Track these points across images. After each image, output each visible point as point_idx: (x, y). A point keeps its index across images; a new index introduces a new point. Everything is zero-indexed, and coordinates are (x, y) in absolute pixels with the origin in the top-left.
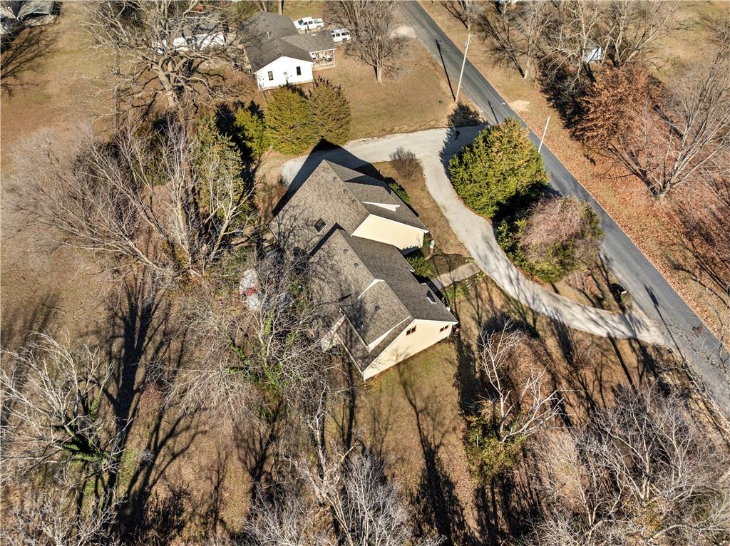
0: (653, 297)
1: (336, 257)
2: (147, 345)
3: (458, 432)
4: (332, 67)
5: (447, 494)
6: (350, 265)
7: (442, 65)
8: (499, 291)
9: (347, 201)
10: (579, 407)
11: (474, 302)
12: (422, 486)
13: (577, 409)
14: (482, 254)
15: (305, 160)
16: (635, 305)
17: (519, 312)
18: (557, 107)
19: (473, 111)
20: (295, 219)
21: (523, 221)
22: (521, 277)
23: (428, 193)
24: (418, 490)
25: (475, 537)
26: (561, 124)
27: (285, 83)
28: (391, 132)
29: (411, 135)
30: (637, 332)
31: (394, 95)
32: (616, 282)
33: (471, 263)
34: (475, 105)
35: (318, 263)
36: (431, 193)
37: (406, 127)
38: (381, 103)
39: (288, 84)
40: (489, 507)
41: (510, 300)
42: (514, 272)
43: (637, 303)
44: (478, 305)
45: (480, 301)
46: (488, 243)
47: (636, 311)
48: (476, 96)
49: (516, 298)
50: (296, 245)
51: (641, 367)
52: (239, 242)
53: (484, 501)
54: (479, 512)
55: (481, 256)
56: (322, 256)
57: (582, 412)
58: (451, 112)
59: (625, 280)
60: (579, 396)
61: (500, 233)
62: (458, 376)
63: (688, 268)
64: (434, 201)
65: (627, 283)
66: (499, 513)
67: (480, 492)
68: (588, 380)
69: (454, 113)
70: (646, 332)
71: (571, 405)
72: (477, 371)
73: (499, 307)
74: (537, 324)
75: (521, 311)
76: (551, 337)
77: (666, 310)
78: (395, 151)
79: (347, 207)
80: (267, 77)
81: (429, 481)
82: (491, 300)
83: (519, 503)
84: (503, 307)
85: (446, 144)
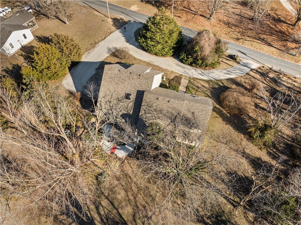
0: (242, 53)
1: (154, 105)
2: (90, 214)
3: (243, 139)
4: (37, 28)
5: (262, 163)
6: (165, 103)
7: (87, 5)
8: (202, 81)
9: (136, 77)
10: (262, 102)
11: (200, 91)
12: (253, 167)
13: (262, 103)
14: (183, 71)
15: (70, 76)
16: (241, 59)
17: (215, 84)
18: (148, 3)
19: (119, 18)
20: (110, 102)
21: (198, 47)
22: (203, 71)
23: (138, 59)
24: (254, 170)
25: (283, 169)
26: (155, 8)
27: (21, 46)
28: (96, 43)
29: (106, 40)
30: (251, 67)
31: (80, 27)
32: (228, 54)
33: (183, 77)
34: (118, 16)
35: (145, 113)
36: (140, 59)
37: (100, 38)
38: (78, 33)
39: (22, 46)
40: (276, 156)
41: (209, 82)
42: (199, 71)
43: (241, 57)
44: (203, 91)
45: (201, 89)
46: (180, 66)
47: (243, 60)
48: (114, 12)
49: (209, 79)
50: (121, 113)
51: (262, 77)
52: (81, 133)
53: (272, 155)
54: (275, 160)
55: (183, 72)
56: (145, 109)
57: (264, 103)
58: (112, 23)
59: (230, 52)
60: (259, 99)
61: (183, 59)
62: (224, 120)
63: (240, 38)
64: (145, 62)
65: (232, 53)
66: (280, 155)
67: (269, 154)
68: (255, 92)
69: (113, 23)
70: (252, 65)
71: (260, 103)
72: (226, 113)
73: (208, 87)
74: (224, 84)
75: (215, 83)
76: (232, 85)
77: (249, 54)
78: (107, 50)
79: (138, 80)
80: (10, 48)
81: (253, 164)
82: (203, 86)
83: (281, 147)
84: (209, 86)
85: (124, 36)
